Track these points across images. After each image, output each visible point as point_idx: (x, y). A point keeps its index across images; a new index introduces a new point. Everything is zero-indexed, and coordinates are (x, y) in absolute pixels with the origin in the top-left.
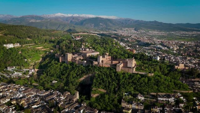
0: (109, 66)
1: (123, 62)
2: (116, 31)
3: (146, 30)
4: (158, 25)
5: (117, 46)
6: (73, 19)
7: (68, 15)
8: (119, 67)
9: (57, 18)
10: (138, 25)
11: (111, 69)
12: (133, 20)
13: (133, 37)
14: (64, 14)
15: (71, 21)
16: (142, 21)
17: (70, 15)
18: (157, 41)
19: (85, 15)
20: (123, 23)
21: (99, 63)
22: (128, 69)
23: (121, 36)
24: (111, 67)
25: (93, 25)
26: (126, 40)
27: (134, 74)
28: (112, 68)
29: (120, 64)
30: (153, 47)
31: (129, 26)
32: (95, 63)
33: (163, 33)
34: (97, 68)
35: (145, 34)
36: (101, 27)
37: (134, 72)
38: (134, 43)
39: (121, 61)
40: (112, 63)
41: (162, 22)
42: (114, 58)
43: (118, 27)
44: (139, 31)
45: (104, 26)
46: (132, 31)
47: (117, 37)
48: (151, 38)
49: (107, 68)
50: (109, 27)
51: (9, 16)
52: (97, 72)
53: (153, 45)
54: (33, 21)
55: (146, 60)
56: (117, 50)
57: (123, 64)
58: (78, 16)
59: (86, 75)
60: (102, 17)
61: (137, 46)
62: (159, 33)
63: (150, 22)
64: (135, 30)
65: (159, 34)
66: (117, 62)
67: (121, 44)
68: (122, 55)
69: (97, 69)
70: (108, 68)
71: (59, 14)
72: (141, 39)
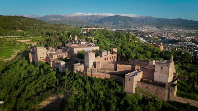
0: (109, 76)
1: (143, 69)
2: (136, 28)
3: (169, 27)
4: (183, 23)
5: (134, 41)
6: (92, 17)
7: (88, 14)
8: (132, 83)
9: (76, 17)
10: (160, 23)
11: (110, 86)
12: (154, 18)
13: (155, 33)
14: (84, 13)
15: (90, 20)
16: (164, 18)
17: (89, 14)
18: (186, 38)
19: (105, 14)
20: (143, 21)
21: (86, 68)
22: (155, 88)
23: (141, 32)
24: (111, 78)
25: (111, 23)
26: (147, 36)
27: (174, 103)
28: (114, 83)
29: (136, 74)
30: (183, 44)
31: (150, 24)
32: (79, 67)
33: (190, 31)
34: (80, 81)
35: (168, 32)
36: (120, 25)
37: (174, 99)
38: (156, 40)
39: (138, 64)
40: (116, 69)
41: (187, 20)
42: (122, 58)
43: (138, 25)
44: (161, 28)
45: (124, 24)
46: (154, 28)
47: (136, 33)
48: (177, 35)
49: (102, 80)
50: (128, 25)
51: (35, 16)
52: (76, 93)
53: (182, 42)
54: (54, 19)
55: (187, 63)
56: (133, 45)
57: (141, 73)
58: (97, 14)
59: (52, 95)
60: (121, 15)
61: (162, 43)
62: (185, 30)
63: (174, 20)
64: (157, 27)
65: (185, 32)
66: (128, 67)
67: (141, 39)
68: (140, 52)
69: (78, 82)
70: (104, 81)
71: (79, 14)
72: (166, 36)
